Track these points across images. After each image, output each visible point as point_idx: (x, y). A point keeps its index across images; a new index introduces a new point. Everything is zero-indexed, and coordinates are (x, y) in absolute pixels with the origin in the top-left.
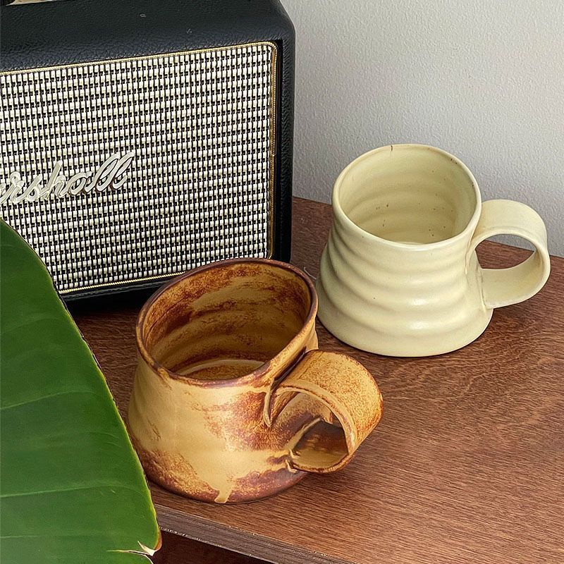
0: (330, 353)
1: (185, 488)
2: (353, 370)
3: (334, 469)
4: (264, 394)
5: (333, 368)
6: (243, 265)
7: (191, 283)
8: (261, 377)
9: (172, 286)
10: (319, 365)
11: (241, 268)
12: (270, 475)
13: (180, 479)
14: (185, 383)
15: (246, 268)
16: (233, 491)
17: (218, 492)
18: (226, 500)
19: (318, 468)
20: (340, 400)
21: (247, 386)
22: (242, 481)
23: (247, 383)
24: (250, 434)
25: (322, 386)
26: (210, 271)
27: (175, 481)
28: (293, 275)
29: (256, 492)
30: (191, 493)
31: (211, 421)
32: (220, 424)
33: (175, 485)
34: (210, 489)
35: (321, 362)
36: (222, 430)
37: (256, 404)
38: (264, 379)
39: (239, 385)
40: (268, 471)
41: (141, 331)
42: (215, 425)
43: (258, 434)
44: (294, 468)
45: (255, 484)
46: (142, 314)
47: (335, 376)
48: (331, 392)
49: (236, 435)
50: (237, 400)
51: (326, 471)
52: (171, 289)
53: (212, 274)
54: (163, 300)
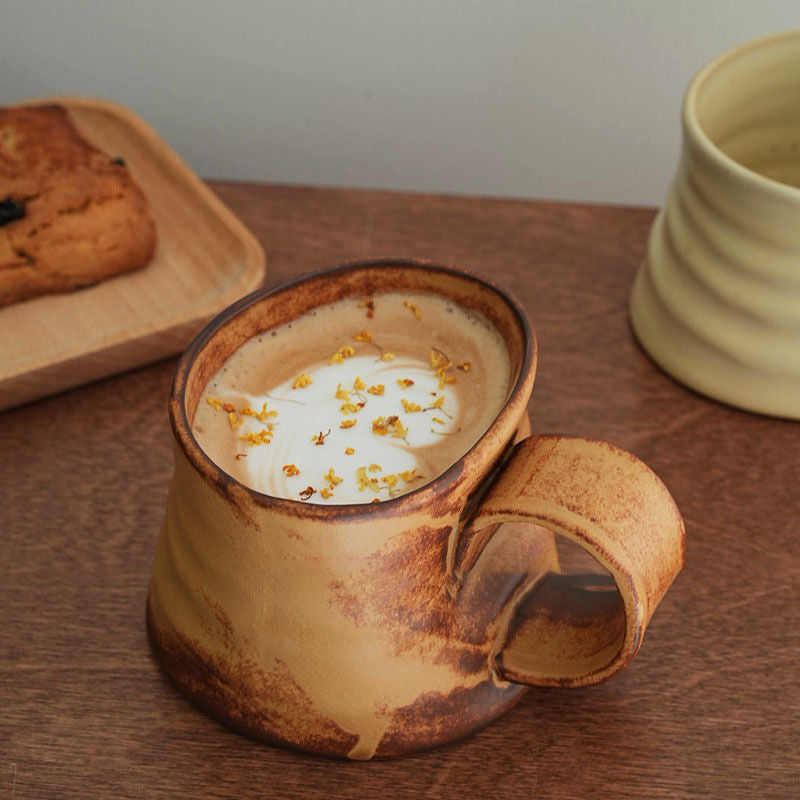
0: (576, 441)
1: (285, 732)
2: (627, 472)
3: (597, 678)
4: (449, 529)
5: (587, 469)
6: (372, 273)
7: (269, 312)
8: (446, 494)
9: (235, 318)
10: (555, 466)
11: (367, 278)
12: (460, 696)
13: (276, 715)
14: (289, 514)
15: (376, 278)
16: (386, 735)
17: (355, 739)
18: (373, 752)
19: (558, 677)
20: (612, 535)
21: (420, 513)
22: (405, 714)
23: (419, 508)
24: (420, 615)
25: (573, 508)
26: (307, 286)
27: (267, 719)
28: (476, 287)
29: (431, 734)
30: (298, 742)
31: (342, 593)
32: (361, 598)
33: (262, 726)
34: (339, 731)
35: (561, 461)
36: (366, 611)
37: (434, 551)
38: (452, 500)
39: (404, 513)
40: (456, 689)
41: (183, 409)
42: (352, 600)
43: (435, 614)
44: (506, 679)
45: (430, 718)
46: (180, 376)
47: (594, 486)
48: (593, 520)
49: (395, 619)
50: (398, 546)
51: (576, 684)
52: (233, 324)
53: (311, 291)
54: (217, 347)
